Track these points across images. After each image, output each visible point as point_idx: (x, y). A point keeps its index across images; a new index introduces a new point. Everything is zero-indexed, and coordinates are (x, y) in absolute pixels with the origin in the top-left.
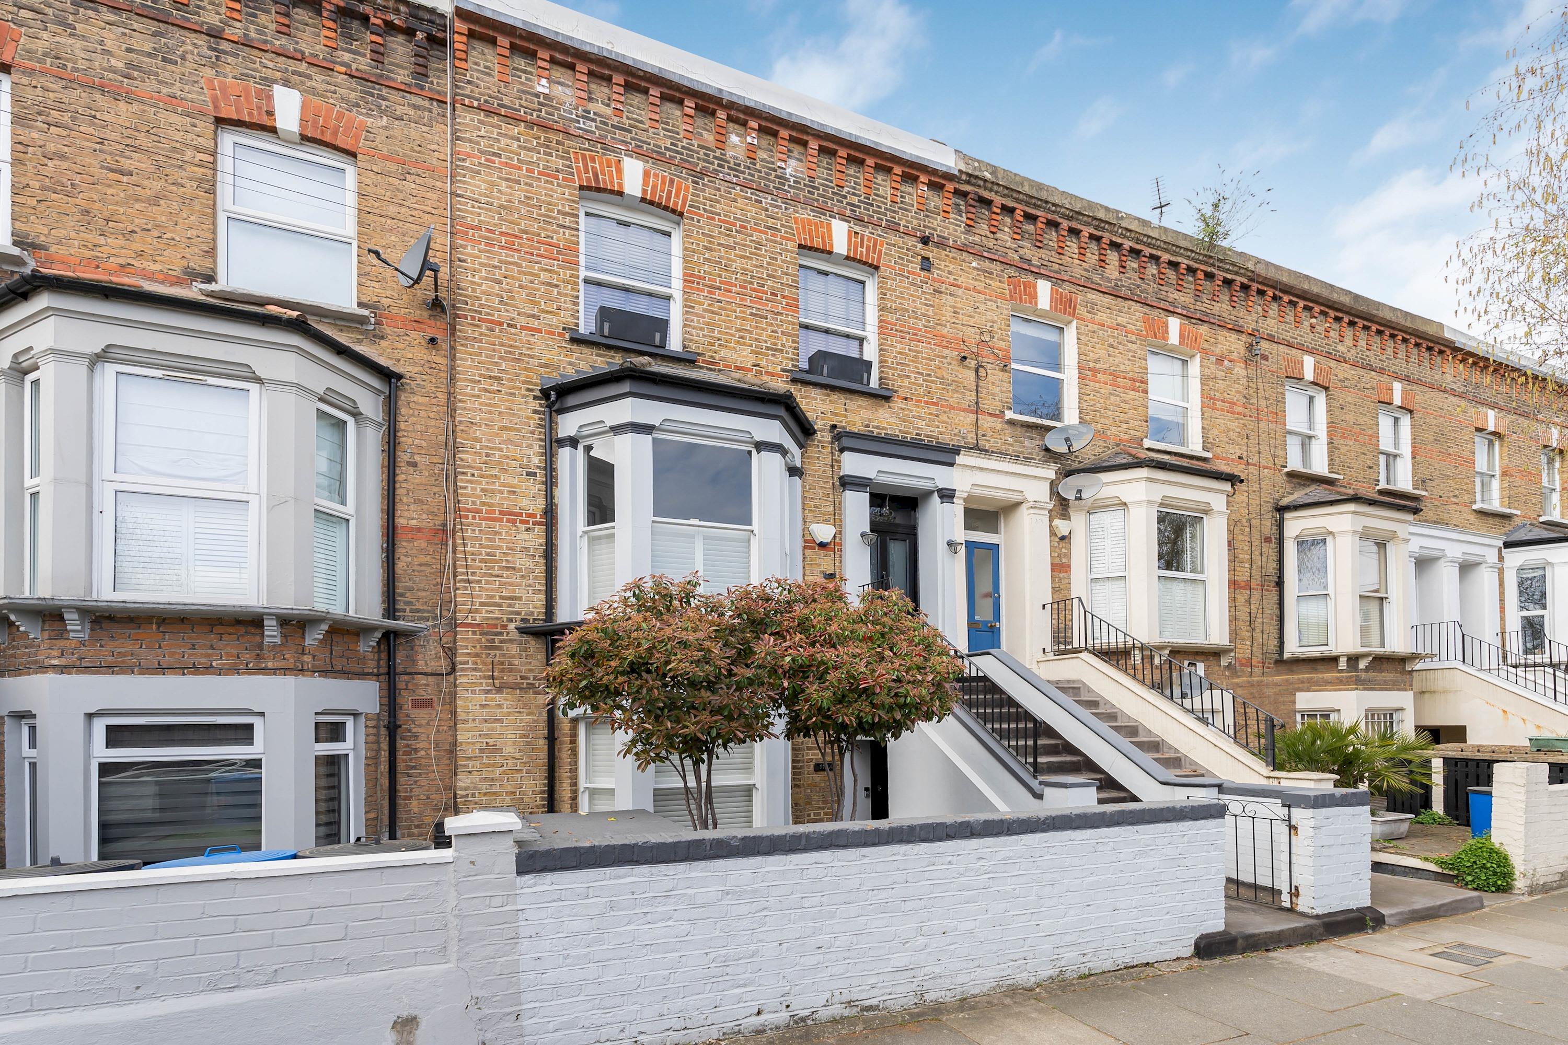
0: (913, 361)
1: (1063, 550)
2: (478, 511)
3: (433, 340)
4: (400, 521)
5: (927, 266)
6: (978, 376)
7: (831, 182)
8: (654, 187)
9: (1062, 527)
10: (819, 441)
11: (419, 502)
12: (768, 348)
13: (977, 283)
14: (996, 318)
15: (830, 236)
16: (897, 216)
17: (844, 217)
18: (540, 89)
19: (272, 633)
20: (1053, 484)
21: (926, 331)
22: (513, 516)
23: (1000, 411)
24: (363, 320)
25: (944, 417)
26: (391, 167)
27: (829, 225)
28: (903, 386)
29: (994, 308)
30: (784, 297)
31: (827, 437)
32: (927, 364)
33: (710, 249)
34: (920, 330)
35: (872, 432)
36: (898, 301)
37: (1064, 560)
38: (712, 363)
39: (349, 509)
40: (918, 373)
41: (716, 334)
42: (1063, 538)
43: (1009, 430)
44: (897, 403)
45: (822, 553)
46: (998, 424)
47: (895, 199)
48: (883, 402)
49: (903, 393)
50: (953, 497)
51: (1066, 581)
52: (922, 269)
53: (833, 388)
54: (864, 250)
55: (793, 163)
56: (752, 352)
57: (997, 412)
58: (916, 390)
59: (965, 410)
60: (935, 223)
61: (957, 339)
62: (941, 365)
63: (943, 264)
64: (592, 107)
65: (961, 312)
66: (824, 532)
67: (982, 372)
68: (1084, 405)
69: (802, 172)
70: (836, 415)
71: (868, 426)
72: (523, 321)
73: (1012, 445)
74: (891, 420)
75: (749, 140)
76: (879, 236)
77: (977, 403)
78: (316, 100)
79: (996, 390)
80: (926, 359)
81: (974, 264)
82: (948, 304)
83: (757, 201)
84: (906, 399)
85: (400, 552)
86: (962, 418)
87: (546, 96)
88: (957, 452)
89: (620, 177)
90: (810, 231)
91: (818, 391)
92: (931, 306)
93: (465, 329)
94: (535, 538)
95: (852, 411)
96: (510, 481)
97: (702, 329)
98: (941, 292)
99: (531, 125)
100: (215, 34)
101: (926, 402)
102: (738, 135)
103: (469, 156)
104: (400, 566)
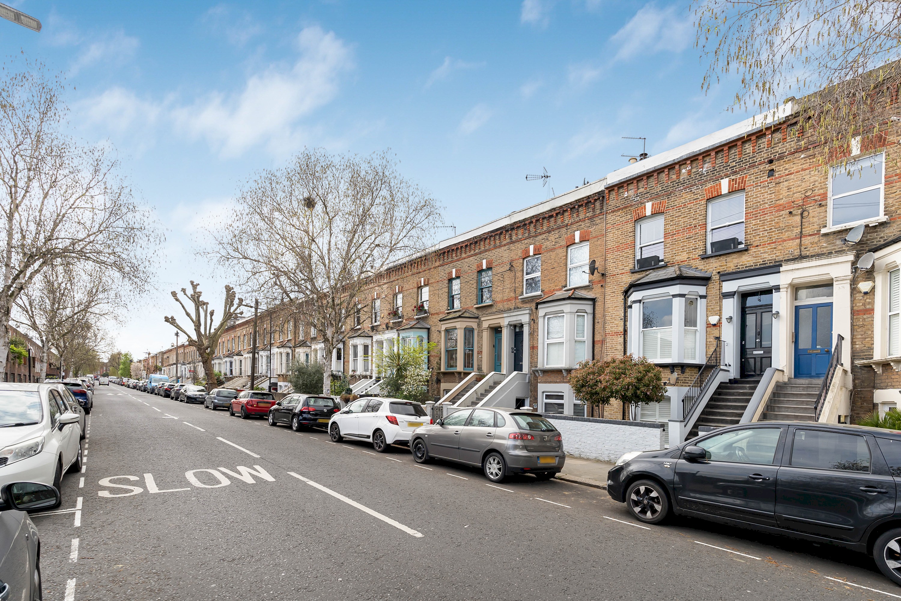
0: (762, 226)
1: (868, 300)
2: (609, 333)
3: (602, 286)
4: (596, 339)
5: (771, 172)
6: (802, 217)
7: (723, 162)
8: (655, 208)
9: (864, 286)
10: (714, 280)
11: (599, 333)
12: (693, 249)
13: (804, 166)
14: (817, 178)
15: (721, 189)
16: (755, 158)
17: (727, 176)
18: (625, 196)
20: (854, 263)
21: (770, 208)
22: (617, 333)
23: (817, 231)
24: (589, 286)
25: (780, 247)
26: (596, 239)
27: (720, 184)
28: (756, 241)
29: (816, 173)
30: (699, 226)
31: (717, 277)
32: (769, 224)
33: (672, 221)
34: (767, 208)
35: (739, 268)
36: (754, 200)
37: (868, 307)
38: (673, 264)
39: (585, 338)
40: (765, 231)
41: (674, 252)
42: (866, 293)
43: (824, 239)
44: (753, 250)
45: (714, 328)
46: (816, 239)
47: (754, 151)
48: (745, 252)
49: (755, 244)
50: (779, 289)
51: (870, 319)
52: (768, 177)
53: (720, 255)
54: (737, 185)
55: (706, 165)
56: (687, 253)
57: (816, 232)
58: (763, 240)
59: (792, 239)
60: (778, 148)
61: (789, 203)
62: (778, 221)
63: (782, 167)
64: (639, 191)
65: (792, 187)
66: (714, 320)
67: (805, 214)
69: (710, 167)
70: (722, 266)
71: (737, 266)
72: (620, 272)
73: (826, 247)
74: (749, 259)
75: (688, 169)
76: (745, 174)
77: (801, 232)
78: (582, 230)
79: (815, 219)
80: (770, 221)
81: (802, 156)
82: (784, 186)
83: (690, 191)
84: (757, 246)
85: (595, 348)
86: (790, 244)
87: (627, 197)
88: (781, 266)
89: (645, 211)
90: (712, 191)
91: (713, 259)
92: (774, 193)
93: (608, 280)
94: (621, 340)
95: (729, 262)
96: (617, 323)
97: (669, 252)
98: (780, 183)
99: (622, 209)
100: (567, 226)
101: (769, 244)
102: (685, 169)
103: (609, 228)
104: (595, 352)
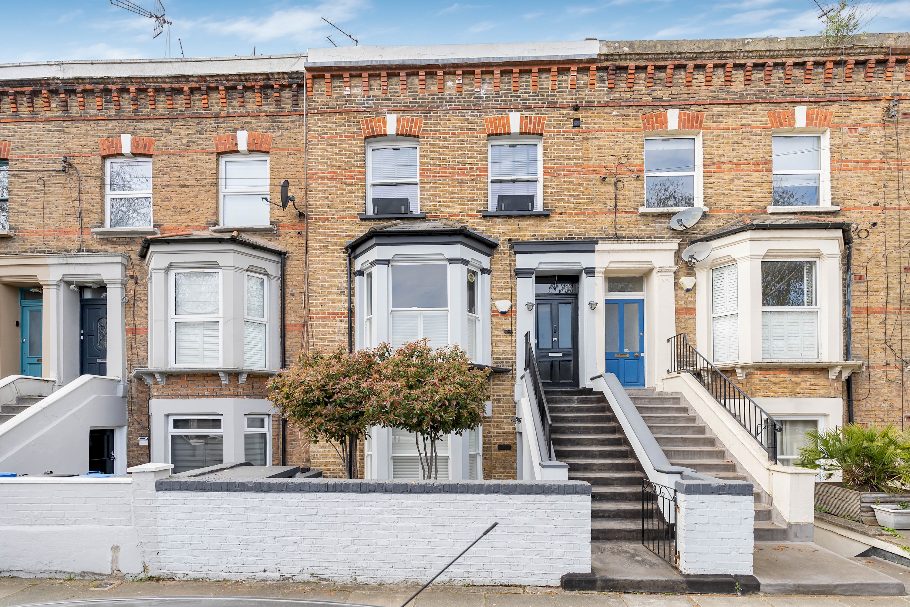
0: (567, 188)
1: (689, 299)
2: (318, 314)
3: (299, 233)
4: (287, 322)
5: (577, 122)
6: (616, 189)
7: (510, 90)
8: (403, 126)
9: (687, 282)
10: (501, 250)
11: (295, 312)
12: (468, 201)
13: (616, 125)
14: (632, 145)
15: (509, 124)
16: (555, 98)
17: (517, 109)
18: (346, 93)
19: (224, 379)
20: (678, 254)
21: (576, 167)
22: (334, 315)
23: (634, 209)
24: (271, 230)
25: (590, 221)
26: (283, 153)
27: (508, 117)
28: (559, 206)
29: (631, 138)
30: (478, 168)
31: (507, 246)
32: (577, 188)
33: (434, 152)
34: (572, 167)
35: (537, 239)
36: (556, 152)
37: (690, 306)
38: (436, 216)
39: (265, 319)
40: (571, 195)
41: (438, 199)
42: (688, 290)
43: (642, 220)
44: (555, 218)
45: (503, 317)
46: (633, 218)
47: (554, 87)
48: (545, 219)
49: (558, 210)
50: (594, 272)
51: (692, 320)
52: (574, 127)
53: (510, 217)
54: (532, 126)
55: (485, 86)
56: (459, 205)
57: (632, 210)
58: (568, 206)
59: (606, 213)
60: (584, 94)
61: (600, 167)
62: (587, 186)
63: (590, 119)
64: (372, 93)
65: (604, 148)
66: (503, 305)
67: (620, 185)
68: (709, 191)
69: (491, 90)
70: (512, 232)
71: (534, 235)
72: (338, 215)
73: (644, 230)
74: (551, 229)
75: (457, 82)
76: (543, 114)
77: (616, 207)
78: (253, 132)
79: (632, 195)
80: (576, 185)
81: (614, 113)
82: (594, 145)
83: (462, 116)
84: (561, 214)
85: (287, 337)
86: (603, 219)
87: (349, 96)
88: (596, 243)
89: (385, 127)
90: (495, 124)
91: (500, 220)
92: (580, 149)
93: (313, 225)
94: (344, 325)
95: (523, 228)
96: (333, 297)
97: (429, 198)
98: (588, 139)
99: (341, 113)
100: (217, 116)
101: (577, 213)
102: (451, 81)
103: (313, 138)
104: (287, 344)
